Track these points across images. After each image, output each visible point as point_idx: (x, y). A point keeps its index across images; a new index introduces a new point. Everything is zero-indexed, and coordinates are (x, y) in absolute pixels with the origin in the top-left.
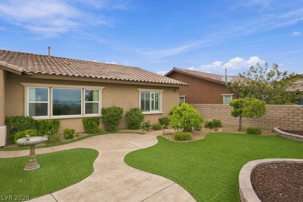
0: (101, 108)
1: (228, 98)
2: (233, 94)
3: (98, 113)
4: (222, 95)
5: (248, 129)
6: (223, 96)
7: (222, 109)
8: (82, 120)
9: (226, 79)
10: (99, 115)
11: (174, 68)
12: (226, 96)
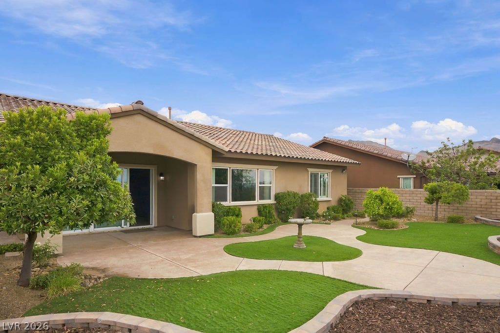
0: (274, 194)
1: (407, 181)
2: (415, 176)
3: (270, 199)
4: (398, 177)
5: (449, 218)
6: (401, 179)
7: (405, 195)
8: (256, 207)
9: (409, 156)
10: (272, 201)
11: (324, 137)
12: (404, 178)
